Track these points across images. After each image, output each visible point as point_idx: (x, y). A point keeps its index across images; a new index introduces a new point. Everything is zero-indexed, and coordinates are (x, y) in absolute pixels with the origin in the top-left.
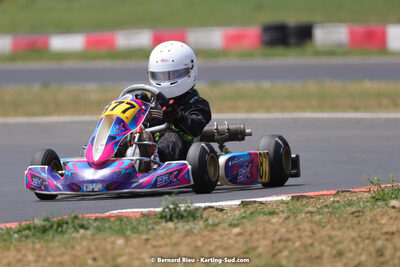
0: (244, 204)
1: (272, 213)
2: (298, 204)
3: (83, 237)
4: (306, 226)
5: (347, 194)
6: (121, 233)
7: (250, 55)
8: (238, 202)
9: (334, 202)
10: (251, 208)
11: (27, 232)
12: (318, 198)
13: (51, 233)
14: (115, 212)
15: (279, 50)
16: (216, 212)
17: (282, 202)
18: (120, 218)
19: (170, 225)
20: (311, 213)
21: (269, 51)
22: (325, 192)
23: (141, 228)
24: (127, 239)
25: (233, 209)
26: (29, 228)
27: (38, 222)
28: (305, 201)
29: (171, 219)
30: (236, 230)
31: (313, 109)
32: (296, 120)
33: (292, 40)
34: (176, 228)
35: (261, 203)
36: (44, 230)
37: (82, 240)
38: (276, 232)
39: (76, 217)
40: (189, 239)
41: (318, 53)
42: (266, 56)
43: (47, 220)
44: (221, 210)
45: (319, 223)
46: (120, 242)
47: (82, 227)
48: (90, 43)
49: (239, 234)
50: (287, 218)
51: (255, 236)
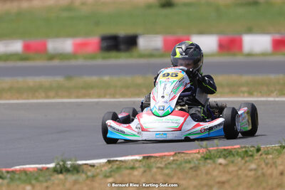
0: (109, 162)
1: (133, 168)
2: (148, 161)
5: (183, 155)
7: (93, 58)
9: (174, 160)
10: (115, 165)
12: (162, 157)
14: (18, 167)
15: (114, 54)
16: (90, 168)
17: (137, 160)
19: (61, 176)
20: (161, 168)
21: (107, 54)
22: (166, 153)
23: (41, 178)
24: (33, 186)
28: (152, 160)
29: (61, 172)
30: (110, 180)
33: (122, 47)
34: (66, 179)
35: (121, 161)
41: (141, 56)
42: (104, 58)
44: (93, 166)
45: (168, 175)
46: (28, 188)
50: (145, 171)
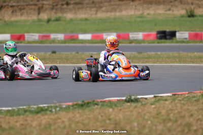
0: (155, 97)
1: (166, 100)
2: (175, 97)
3: (97, 108)
4: (179, 105)
5: (192, 93)
6: (111, 107)
7: (153, 43)
8: (152, 96)
9: (188, 96)
10: (158, 99)
11: (75, 106)
12: (182, 95)
13: (85, 107)
14: (107, 99)
15: (163, 41)
16: (145, 100)
17: (169, 96)
18: (110, 101)
19: (129, 104)
20: (180, 100)
21: (160, 41)
22: (184, 93)
23: (118, 105)
24: (113, 109)
25: (151, 98)
26: (76, 105)
27: (80, 102)
28: (177, 96)
29: (129, 102)
30: (153, 106)
31: (177, 62)
32: (171, 66)
33: (168, 37)
34: (131, 105)
35: (161, 96)
36: (82, 105)
37: (96, 109)
38: (168, 107)
39: (94, 101)
40: (136, 109)
41: (177, 42)
42: (158, 43)
43: (83, 102)
44: (146, 99)
45: (183, 104)
46: (111, 110)
47: (96, 104)
48: (93, 37)
49: (154, 108)
50: (172, 102)
51: (161, 108)
